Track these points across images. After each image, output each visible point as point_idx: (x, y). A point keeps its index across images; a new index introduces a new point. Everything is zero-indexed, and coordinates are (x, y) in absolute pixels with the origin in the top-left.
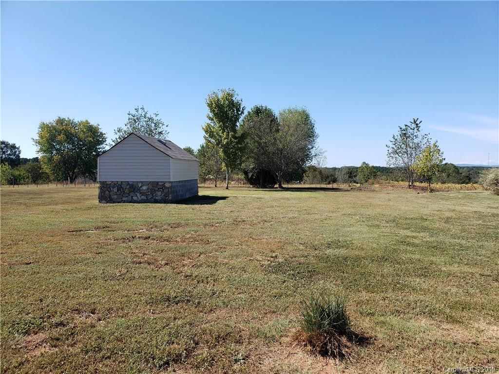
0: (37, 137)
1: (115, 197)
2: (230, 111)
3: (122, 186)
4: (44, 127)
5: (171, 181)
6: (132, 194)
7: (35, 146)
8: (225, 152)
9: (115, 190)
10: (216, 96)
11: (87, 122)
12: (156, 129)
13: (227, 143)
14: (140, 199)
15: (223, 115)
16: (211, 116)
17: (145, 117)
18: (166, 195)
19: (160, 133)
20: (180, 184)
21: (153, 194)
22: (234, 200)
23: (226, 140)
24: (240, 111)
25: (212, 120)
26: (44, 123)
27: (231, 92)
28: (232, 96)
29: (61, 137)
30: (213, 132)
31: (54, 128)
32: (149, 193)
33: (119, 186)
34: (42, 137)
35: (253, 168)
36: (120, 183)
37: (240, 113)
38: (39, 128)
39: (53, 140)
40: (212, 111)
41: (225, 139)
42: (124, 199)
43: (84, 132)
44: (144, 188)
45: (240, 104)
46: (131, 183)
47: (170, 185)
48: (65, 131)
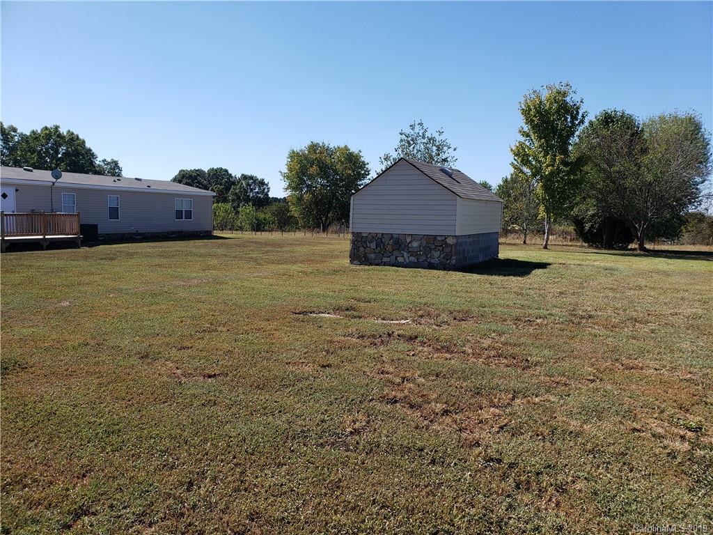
0: (285, 170)
1: (373, 256)
2: (559, 120)
3: (383, 240)
4: (294, 156)
5: (457, 234)
6: (396, 253)
7: (283, 182)
8: (545, 187)
9: (373, 246)
10: (538, 97)
11: (346, 148)
12: (439, 155)
13: (552, 173)
14: (408, 261)
15: (547, 127)
16: (526, 129)
17: (423, 138)
18: (448, 257)
19: (445, 160)
20: (471, 240)
21: (427, 255)
22: (563, 271)
23: (550, 168)
24: (577, 120)
25: (528, 135)
26: (293, 152)
27: (563, 89)
28: (565, 94)
29: (314, 170)
30: (528, 155)
31: (306, 158)
32: (421, 253)
33: (379, 240)
34: (290, 170)
35: (593, 215)
36: (380, 236)
37: (577, 122)
38: (288, 158)
39: (304, 174)
40: (529, 121)
41: (547, 166)
42: (385, 260)
43: (342, 163)
44: (415, 244)
45: (578, 108)
46: (395, 236)
47: (455, 241)
48: (318, 161)
